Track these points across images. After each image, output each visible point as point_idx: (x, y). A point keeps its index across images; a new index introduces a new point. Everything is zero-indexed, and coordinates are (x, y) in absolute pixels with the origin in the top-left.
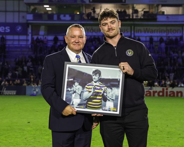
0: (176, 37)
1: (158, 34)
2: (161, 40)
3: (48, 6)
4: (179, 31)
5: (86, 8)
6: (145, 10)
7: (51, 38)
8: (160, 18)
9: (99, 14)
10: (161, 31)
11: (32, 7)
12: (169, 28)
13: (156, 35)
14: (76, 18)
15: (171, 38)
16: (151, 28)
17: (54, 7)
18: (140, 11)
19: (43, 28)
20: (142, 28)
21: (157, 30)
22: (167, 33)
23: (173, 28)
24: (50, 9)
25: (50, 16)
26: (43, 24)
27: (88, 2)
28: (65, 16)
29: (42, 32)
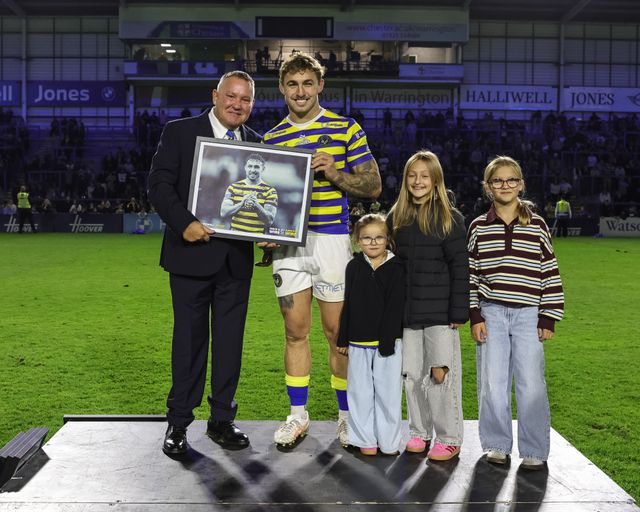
0: (440, 110)
1: (402, 105)
2: (409, 117)
3: (169, 45)
4: (445, 98)
5: (248, 49)
6: (373, 54)
7: (175, 112)
8: (404, 70)
9: (277, 60)
10: (408, 99)
11: (136, 48)
12: (424, 92)
13: (398, 107)
15: (427, 112)
16: (386, 91)
18: (364, 56)
19: (158, 91)
20: (367, 92)
21: (400, 96)
22: (419, 102)
23: (432, 92)
24: (174, 51)
25: (174, 67)
26: (158, 84)
27: (253, 36)
28: (204, 66)
29: (156, 100)
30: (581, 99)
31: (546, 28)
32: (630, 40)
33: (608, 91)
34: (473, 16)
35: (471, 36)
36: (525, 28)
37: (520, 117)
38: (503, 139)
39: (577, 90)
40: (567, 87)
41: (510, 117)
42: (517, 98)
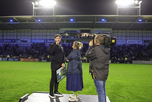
3: (67, 34)
5: (78, 35)
7: (68, 44)
9: (83, 36)
11: (62, 34)
14: (76, 37)
17: (69, 34)
19: (65, 41)
25: (67, 37)
27: (79, 33)
29: (65, 42)
30: (130, 42)
31: (124, 31)
32: (137, 33)
33: (134, 41)
34: (112, 29)
35: (112, 32)
36: (121, 31)
37: (120, 45)
38: (117, 48)
39: (129, 41)
40: (127, 40)
41: (119, 45)
42: (120, 42)
